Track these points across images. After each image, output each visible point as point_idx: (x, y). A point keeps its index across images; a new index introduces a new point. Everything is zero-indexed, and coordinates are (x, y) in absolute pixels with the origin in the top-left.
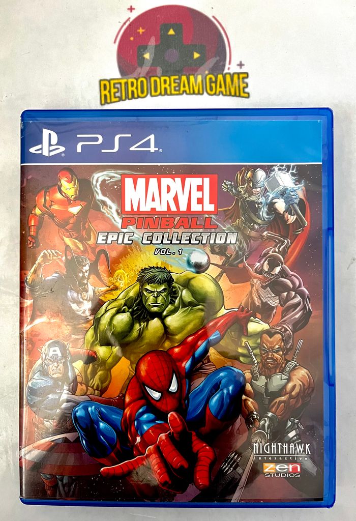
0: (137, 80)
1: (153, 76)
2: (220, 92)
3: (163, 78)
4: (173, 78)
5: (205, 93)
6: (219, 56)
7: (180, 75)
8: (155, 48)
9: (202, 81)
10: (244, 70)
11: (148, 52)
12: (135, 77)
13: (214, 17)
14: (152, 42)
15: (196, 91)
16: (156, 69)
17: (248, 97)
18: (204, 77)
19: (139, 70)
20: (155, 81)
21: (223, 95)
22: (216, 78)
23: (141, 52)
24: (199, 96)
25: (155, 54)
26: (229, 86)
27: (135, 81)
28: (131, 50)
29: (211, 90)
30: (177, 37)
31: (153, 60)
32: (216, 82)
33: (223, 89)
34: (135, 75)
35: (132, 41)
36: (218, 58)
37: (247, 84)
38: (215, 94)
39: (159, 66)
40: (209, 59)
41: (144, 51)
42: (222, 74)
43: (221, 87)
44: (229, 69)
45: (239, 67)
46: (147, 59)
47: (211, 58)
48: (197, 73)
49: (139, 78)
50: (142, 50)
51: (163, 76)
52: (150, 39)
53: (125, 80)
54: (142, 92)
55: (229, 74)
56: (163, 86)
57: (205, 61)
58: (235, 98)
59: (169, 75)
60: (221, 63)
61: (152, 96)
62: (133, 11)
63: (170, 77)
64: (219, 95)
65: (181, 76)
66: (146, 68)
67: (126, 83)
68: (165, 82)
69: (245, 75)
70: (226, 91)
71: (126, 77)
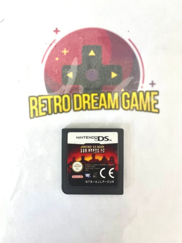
0: (62, 96)
1: (75, 94)
2: (133, 107)
4: (93, 95)
5: (121, 108)
6: (134, 76)
7: (99, 92)
8: (77, 68)
9: (119, 98)
10: (155, 88)
11: (71, 71)
13: (130, 40)
14: (75, 63)
16: (79, 87)
17: (158, 112)
18: (120, 94)
20: (78, 98)
21: (136, 110)
22: (131, 95)
23: (65, 71)
24: (115, 111)
25: (78, 74)
26: (142, 102)
28: (56, 70)
29: (126, 105)
31: (76, 79)
33: (136, 105)
36: (132, 78)
37: (158, 101)
39: (81, 85)
40: (125, 78)
41: (68, 70)
42: (136, 92)
44: (142, 87)
45: (151, 86)
46: (70, 78)
47: (127, 78)
49: (63, 95)
52: (73, 59)
53: (51, 97)
54: (66, 107)
55: (142, 91)
57: (122, 80)
58: (147, 113)
60: (136, 82)
61: (75, 111)
62: (58, 33)
63: (90, 95)
66: (69, 86)
68: (86, 98)
69: (156, 93)
70: (139, 107)
71: (52, 94)
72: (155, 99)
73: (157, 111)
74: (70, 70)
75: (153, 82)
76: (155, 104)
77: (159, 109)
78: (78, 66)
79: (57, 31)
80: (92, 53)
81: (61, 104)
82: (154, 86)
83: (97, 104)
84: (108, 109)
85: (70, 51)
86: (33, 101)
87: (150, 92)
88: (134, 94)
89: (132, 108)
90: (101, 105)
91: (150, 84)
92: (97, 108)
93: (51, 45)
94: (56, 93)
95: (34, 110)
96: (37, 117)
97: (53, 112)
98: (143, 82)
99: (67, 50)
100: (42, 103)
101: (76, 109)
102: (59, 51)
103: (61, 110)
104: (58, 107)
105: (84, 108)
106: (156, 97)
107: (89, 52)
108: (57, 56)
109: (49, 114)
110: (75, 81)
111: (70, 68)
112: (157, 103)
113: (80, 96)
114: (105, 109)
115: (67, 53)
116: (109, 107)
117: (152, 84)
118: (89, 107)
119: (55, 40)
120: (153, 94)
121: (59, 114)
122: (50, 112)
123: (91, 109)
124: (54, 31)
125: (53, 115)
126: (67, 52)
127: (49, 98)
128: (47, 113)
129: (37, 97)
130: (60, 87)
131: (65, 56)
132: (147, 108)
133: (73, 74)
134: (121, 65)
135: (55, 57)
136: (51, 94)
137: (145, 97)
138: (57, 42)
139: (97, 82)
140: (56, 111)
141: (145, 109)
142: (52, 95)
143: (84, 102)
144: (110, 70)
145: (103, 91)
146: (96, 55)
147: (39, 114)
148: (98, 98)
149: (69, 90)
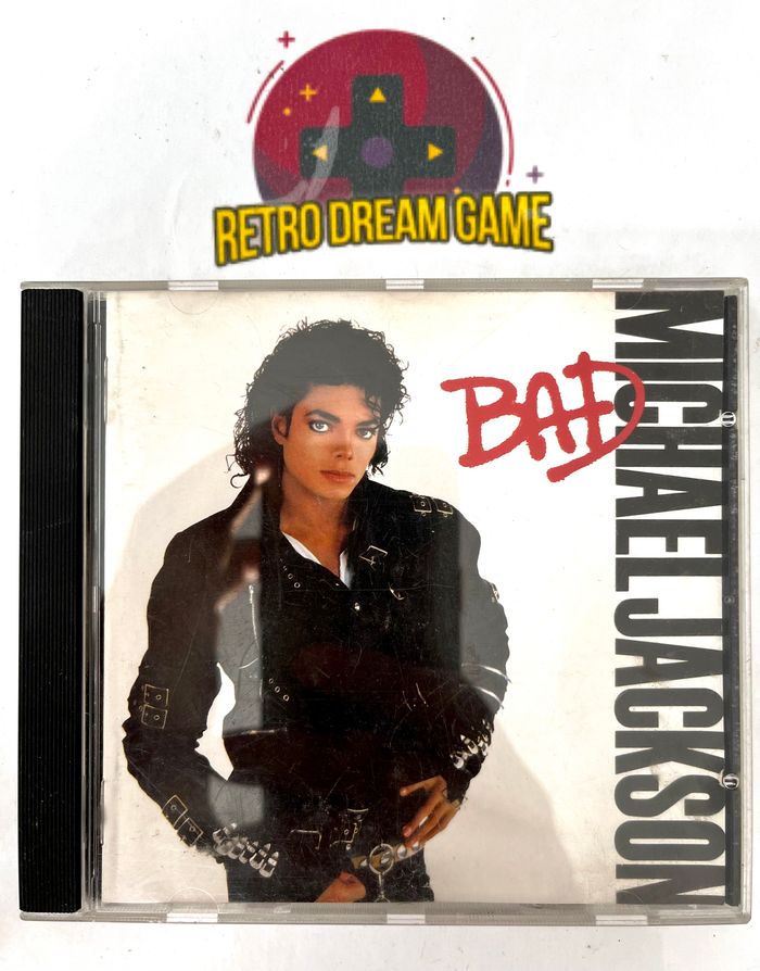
72: (541, 215)
73: (546, 245)
74: (320, 140)
75: (535, 169)
76: (542, 228)
77: (551, 242)
78: (342, 131)
79: (286, 40)
80: (378, 96)
81: (298, 227)
82: (539, 179)
83: (389, 228)
84: (418, 240)
85: (321, 91)
86: (226, 221)
87: (530, 195)
88: (488, 202)
89: (481, 238)
90: (400, 229)
91: (529, 175)
92: (390, 237)
93: (271, 75)
94: (285, 199)
95: (227, 245)
96: (234, 262)
97: (276, 249)
98: (510, 171)
99: (313, 88)
100: (248, 226)
101: (335, 239)
102: (291, 92)
103: (295, 244)
104: (289, 236)
105: (357, 237)
106: (546, 210)
107: (371, 92)
108: (288, 105)
109: (267, 255)
110: (333, 168)
111: (320, 136)
112: (548, 224)
113: (346, 208)
114: (411, 240)
115: (313, 97)
116: (422, 236)
117: (535, 175)
118: (370, 236)
119: (282, 63)
120: (536, 200)
121: (290, 255)
122: (268, 249)
123: (376, 241)
124: (280, 40)
125: (276, 256)
126: (314, 93)
127: (267, 212)
128: (261, 252)
129: (236, 211)
130: (296, 183)
131: (308, 103)
132: (522, 239)
133: (329, 150)
134: (453, 127)
135: (284, 108)
136: (269, 201)
137: (515, 209)
138: (286, 67)
139: (390, 169)
140: (283, 246)
141: (516, 240)
142: (274, 205)
143: (358, 222)
144: (425, 139)
145: (405, 193)
146: (388, 100)
147: (239, 252)
148: (392, 211)
149: (318, 191)
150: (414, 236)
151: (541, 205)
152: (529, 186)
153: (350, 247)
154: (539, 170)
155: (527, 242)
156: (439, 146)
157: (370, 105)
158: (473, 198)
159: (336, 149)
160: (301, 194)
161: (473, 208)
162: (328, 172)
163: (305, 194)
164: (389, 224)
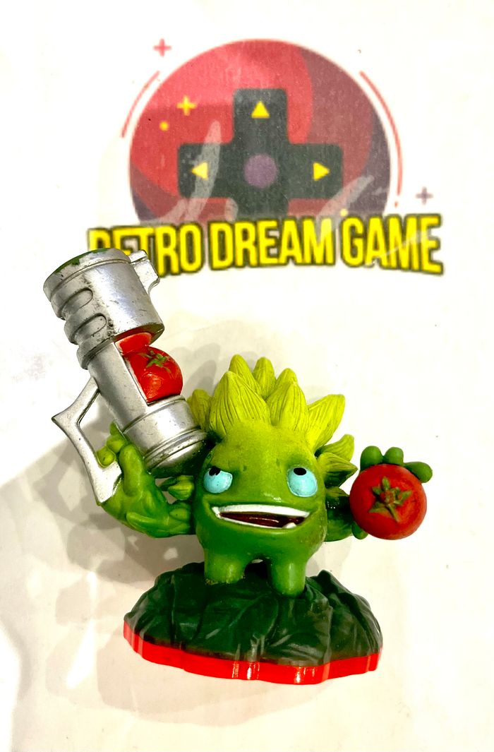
0: (178, 229)
1: (215, 222)
2: (373, 259)
3: (240, 227)
4: (263, 225)
5: (339, 261)
6: (373, 174)
7: (280, 218)
8: (220, 154)
9: (333, 234)
10: (429, 207)
11: (203, 159)
12: (171, 220)
13: (363, 75)
14: (215, 136)
15: (319, 259)
16: (225, 203)
17: (441, 273)
18: (337, 225)
19: (181, 205)
20: (222, 234)
21: (381, 266)
22: (366, 226)
23: (187, 161)
24: (324, 268)
25: (222, 167)
26: (396, 245)
27: (172, 232)
28: (163, 156)
29: (354, 253)
30: (273, 124)
31: (217, 181)
32: (364, 236)
33: (381, 253)
34: (173, 216)
35: (165, 132)
36: (368, 180)
37: (438, 241)
38: (363, 264)
39: (231, 197)
40: (349, 180)
41: (194, 158)
43: (376, 247)
44: (396, 204)
45: (420, 200)
46: (201, 180)
47: (354, 178)
48: (322, 213)
49: (182, 225)
50: (189, 156)
51: (241, 220)
52: (209, 127)
53: (149, 231)
54: (191, 259)
55: (397, 216)
56: (241, 245)
57: (340, 185)
58: (410, 274)
59: (254, 219)
60: (379, 191)
61: (213, 269)
62: (167, 53)
63: (255, 224)
64: (371, 266)
65: (283, 220)
66: (198, 201)
67: (152, 238)
68: (245, 234)
69: (435, 221)
70: (388, 257)
71: (151, 222)
72: (431, 238)
73: (436, 268)
74: (200, 157)
75: (425, 190)
76: (431, 251)
77: (441, 264)
78: (224, 148)
79: (162, 48)
80: (260, 111)
81: (177, 250)
82: (429, 200)
83: (274, 251)
84: (304, 264)
85: (199, 104)
86: (100, 242)
87: (419, 217)
88: (375, 224)
90: (285, 252)
91: (418, 196)
92: (274, 261)
93: (146, 86)
94: (161, 220)
98: (399, 191)
99: (192, 100)
100: (123, 247)
101: (217, 263)
102: (169, 105)
103: (175, 268)
104: (167, 259)
105: (240, 261)
106: (435, 232)
107: (252, 107)
108: (164, 119)
110: (214, 188)
111: (200, 152)
112: (438, 247)
113: (227, 229)
114: (296, 264)
115: (192, 111)
116: (308, 259)
117: (424, 196)
118: (253, 260)
119: (156, 75)
120: (425, 222)
121: (170, 279)
123: (259, 265)
124: (156, 48)
126: (193, 106)
127: (144, 233)
129: (110, 232)
130: (175, 204)
131: (187, 118)
132: (411, 262)
133: (210, 167)
134: (339, 145)
135: (160, 121)
136: (146, 222)
137: (403, 231)
138: (163, 78)
139: (274, 189)
140: (162, 269)
141: (405, 264)
142: (151, 225)
144: (310, 157)
145: (290, 214)
146: (271, 115)
148: (276, 234)
149: (198, 211)
150: (299, 259)
151: (430, 227)
152: (419, 208)
153: (233, 270)
154: (429, 191)
155: (416, 265)
156: (325, 164)
157: (253, 120)
158: (360, 218)
159: (216, 169)
160: (180, 216)
161: (360, 230)
162: (208, 191)
163: (184, 215)
164: (272, 247)
